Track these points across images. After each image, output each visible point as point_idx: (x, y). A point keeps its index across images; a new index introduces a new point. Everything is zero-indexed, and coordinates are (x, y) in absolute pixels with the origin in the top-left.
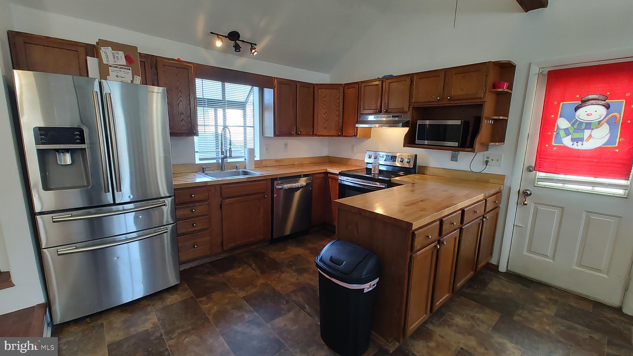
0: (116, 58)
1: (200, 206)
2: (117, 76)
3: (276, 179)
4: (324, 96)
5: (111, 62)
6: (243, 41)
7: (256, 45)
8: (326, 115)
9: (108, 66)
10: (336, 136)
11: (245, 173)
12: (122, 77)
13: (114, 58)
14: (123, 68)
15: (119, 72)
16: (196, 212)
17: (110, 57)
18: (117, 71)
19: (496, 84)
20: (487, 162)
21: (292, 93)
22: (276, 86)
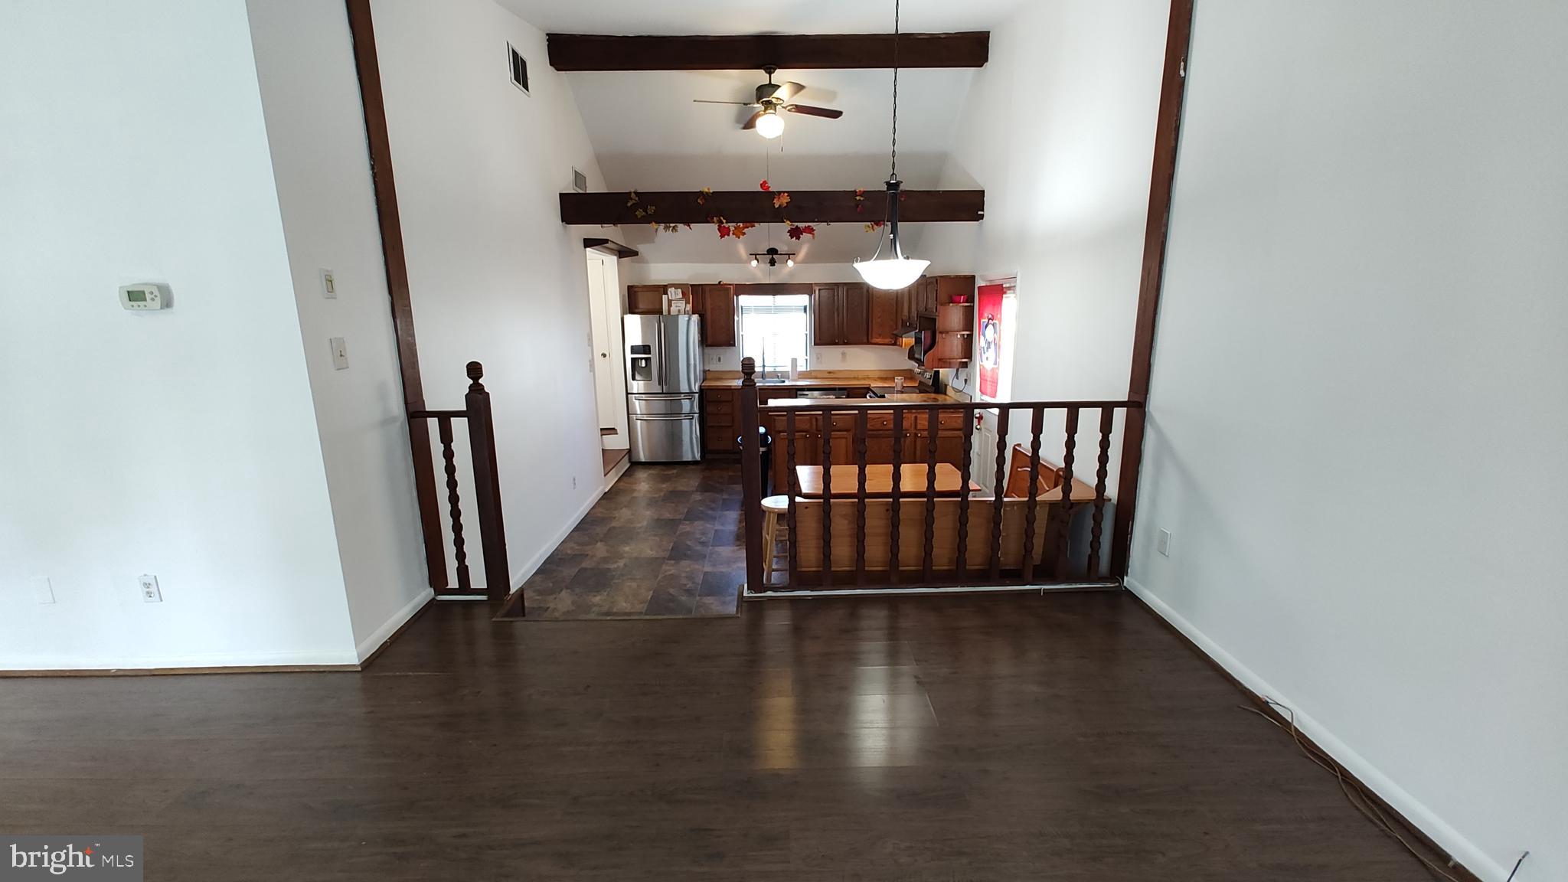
0: (676, 293)
1: (725, 405)
2: (676, 307)
4: (878, 296)
5: (673, 296)
6: (780, 255)
7: (792, 256)
8: (880, 319)
9: (671, 300)
11: (782, 382)
12: (679, 307)
14: (680, 300)
15: (678, 303)
17: (673, 293)
18: (676, 304)
19: (954, 297)
20: (966, 381)
21: (836, 298)
22: (817, 292)
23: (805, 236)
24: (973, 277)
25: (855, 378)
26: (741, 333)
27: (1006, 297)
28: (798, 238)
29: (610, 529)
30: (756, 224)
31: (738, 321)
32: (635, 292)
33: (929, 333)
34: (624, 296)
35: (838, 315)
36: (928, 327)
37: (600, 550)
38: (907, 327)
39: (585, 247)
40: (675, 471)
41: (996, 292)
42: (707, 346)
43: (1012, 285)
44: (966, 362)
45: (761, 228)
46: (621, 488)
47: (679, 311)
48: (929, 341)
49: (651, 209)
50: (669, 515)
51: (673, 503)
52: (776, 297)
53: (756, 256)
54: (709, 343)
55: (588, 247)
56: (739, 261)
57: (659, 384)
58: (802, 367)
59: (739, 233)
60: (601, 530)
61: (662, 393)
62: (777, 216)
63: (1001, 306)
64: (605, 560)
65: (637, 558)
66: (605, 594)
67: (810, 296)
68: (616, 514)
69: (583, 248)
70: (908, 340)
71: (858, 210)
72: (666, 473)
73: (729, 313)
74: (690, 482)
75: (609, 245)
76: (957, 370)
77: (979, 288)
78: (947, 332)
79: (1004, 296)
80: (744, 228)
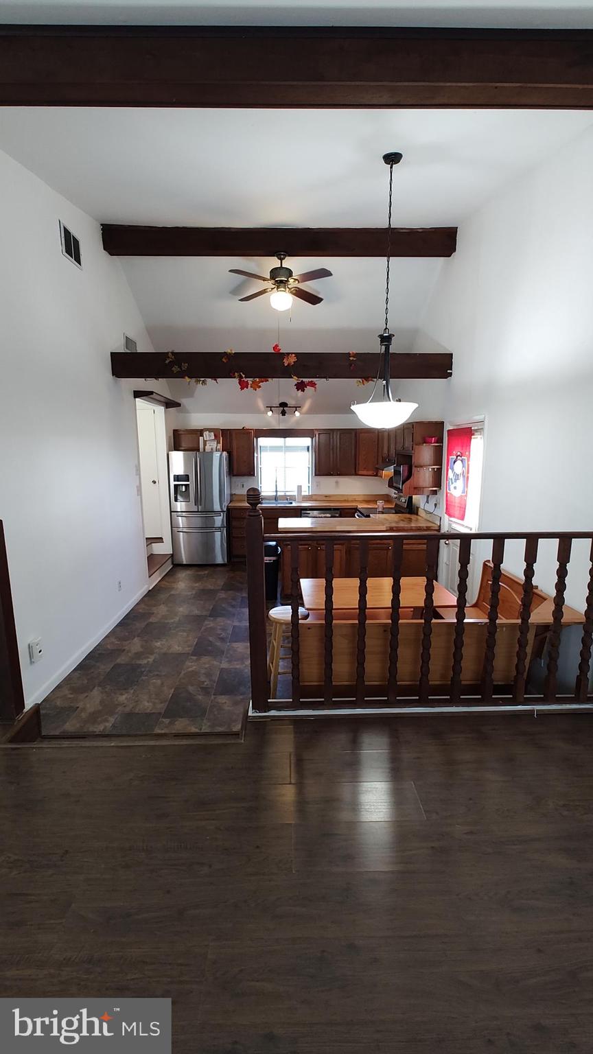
2: (210, 446)
4: (363, 439)
5: (208, 439)
6: (290, 407)
7: (300, 407)
8: (365, 457)
9: (206, 441)
10: (373, 476)
14: (212, 441)
16: (243, 524)
17: (208, 436)
18: (210, 443)
19: (427, 438)
20: (436, 505)
21: (331, 440)
22: (317, 436)
23: (309, 389)
24: (442, 423)
25: (345, 501)
26: (259, 466)
27: (474, 438)
28: (303, 391)
29: (148, 624)
30: (270, 379)
31: (257, 457)
32: (179, 434)
33: (406, 467)
34: (170, 437)
35: (333, 453)
36: (406, 461)
37: (136, 645)
38: (387, 462)
39: (135, 397)
40: (206, 572)
41: (464, 435)
42: (233, 476)
43: (480, 427)
44: (436, 490)
45: (273, 382)
46: (163, 586)
47: (212, 449)
48: (406, 474)
49: (185, 366)
50: (197, 612)
51: (201, 600)
52: (287, 439)
53: (271, 408)
54: (235, 473)
55: (137, 397)
56: (258, 411)
57: (196, 505)
58: (305, 492)
59: (256, 386)
60: (140, 625)
61: (198, 512)
62: (286, 373)
63: (470, 445)
64: (138, 655)
65: (165, 654)
66: (132, 691)
67: (312, 438)
68: (154, 610)
69: (133, 398)
70: (389, 471)
71: (352, 368)
72: (200, 573)
73: (250, 451)
74: (217, 581)
75: (154, 396)
76: (428, 496)
77: (449, 431)
78: (422, 467)
79: (473, 437)
80: (259, 382)
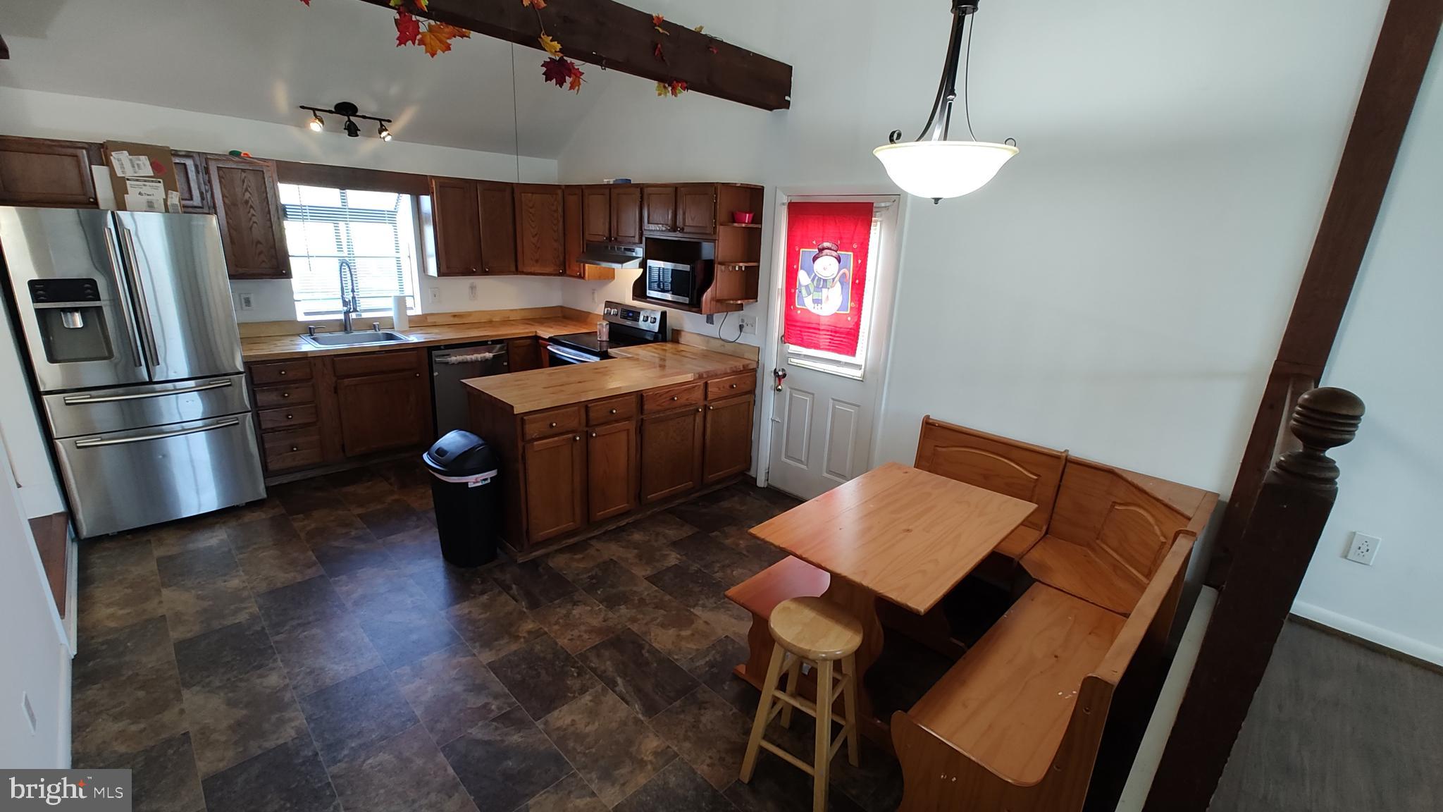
0: (136, 166)
1: (297, 388)
2: (140, 194)
3: (438, 348)
4: (531, 205)
5: (129, 173)
6: (364, 117)
7: (389, 121)
8: (536, 238)
9: (124, 180)
10: (555, 275)
11: (390, 337)
12: (148, 195)
13: (133, 167)
14: (149, 181)
15: (144, 187)
16: (291, 397)
17: (128, 164)
18: (140, 187)
19: (737, 215)
20: (742, 327)
21: (467, 202)
22: (432, 191)
24: (763, 188)
27: (880, 221)
33: (700, 264)
35: (472, 230)
47: (150, 204)
48: (701, 276)
53: (318, 113)
58: (417, 310)
59: (434, 42)
63: (864, 233)
71: (656, 52)
77: (789, 204)
78: (726, 263)
79: (876, 218)
80: (448, 35)
